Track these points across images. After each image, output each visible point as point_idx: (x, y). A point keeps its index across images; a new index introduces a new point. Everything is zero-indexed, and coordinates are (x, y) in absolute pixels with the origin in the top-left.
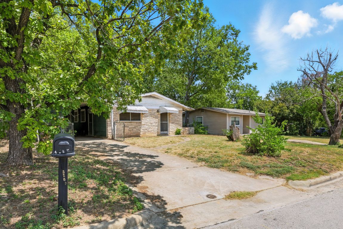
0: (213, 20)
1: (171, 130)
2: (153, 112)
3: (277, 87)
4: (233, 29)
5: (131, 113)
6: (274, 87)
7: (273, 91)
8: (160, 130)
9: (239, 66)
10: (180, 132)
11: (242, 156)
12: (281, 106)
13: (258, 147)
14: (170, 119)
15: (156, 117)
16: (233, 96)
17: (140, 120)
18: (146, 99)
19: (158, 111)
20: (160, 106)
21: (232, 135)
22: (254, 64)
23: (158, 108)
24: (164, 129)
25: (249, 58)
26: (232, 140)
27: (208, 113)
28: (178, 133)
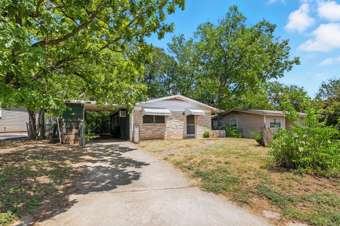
0: (243, 19)
1: (198, 133)
2: (178, 114)
3: (330, 85)
4: (267, 24)
5: (155, 115)
6: (325, 85)
7: (325, 90)
8: (186, 133)
9: (277, 63)
10: (208, 134)
11: (265, 171)
12: (336, 105)
13: (294, 159)
14: (197, 121)
15: (182, 120)
16: (275, 99)
17: (164, 123)
18: (170, 101)
19: (183, 113)
20: (186, 108)
21: (262, 138)
22: (295, 58)
23: (183, 110)
24: (190, 131)
25: (289, 52)
26: (263, 145)
27: (242, 115)
28: (206, 136)
